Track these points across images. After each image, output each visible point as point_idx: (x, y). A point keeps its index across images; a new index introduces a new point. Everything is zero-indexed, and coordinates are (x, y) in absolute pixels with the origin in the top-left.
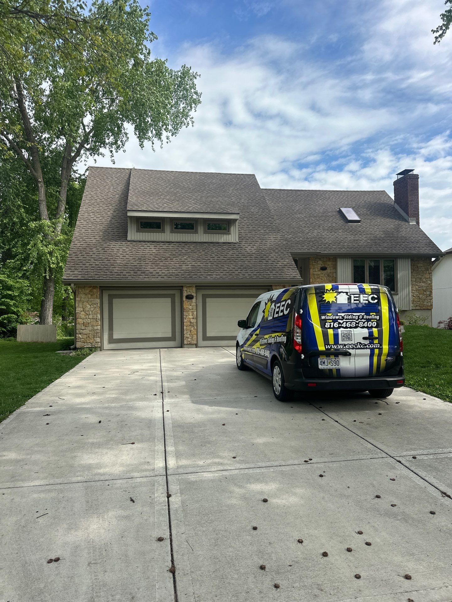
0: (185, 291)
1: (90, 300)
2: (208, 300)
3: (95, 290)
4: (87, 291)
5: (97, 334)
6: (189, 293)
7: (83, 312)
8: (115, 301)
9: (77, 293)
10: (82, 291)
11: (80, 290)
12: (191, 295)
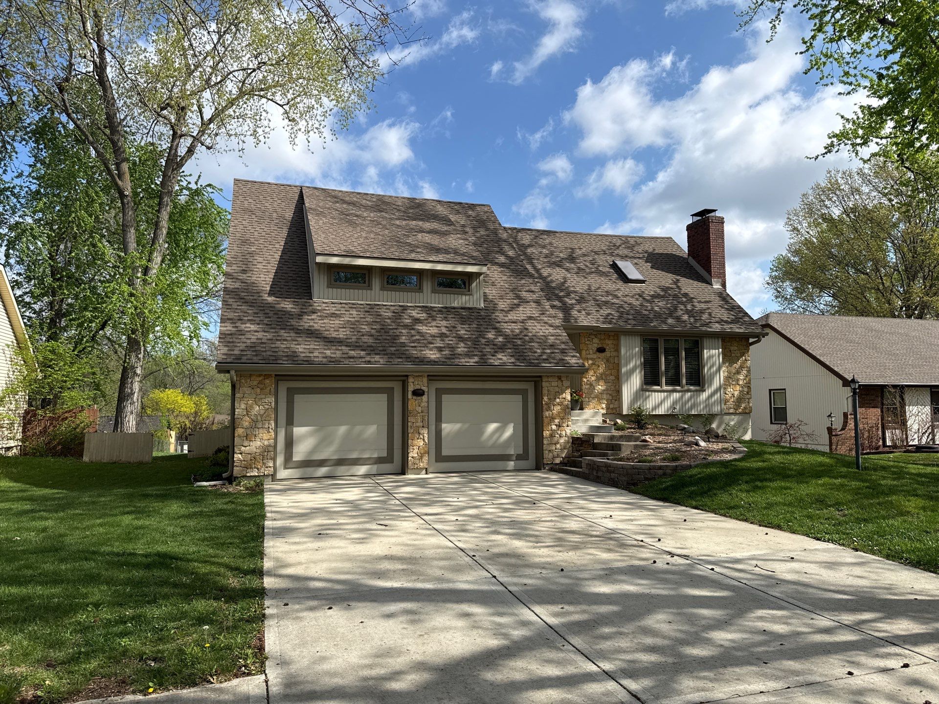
0: (411, 384)
1: (259, 397)
2: (445, 397)
3: (267, 381)
4: (255, 383)
5: (269, 454)
6: (418, 387)
7: (246, 417)
8: (299, 399)
9: (237, 386)
10: (246, 383)
11: (243, 381)
12: (421, 389)
